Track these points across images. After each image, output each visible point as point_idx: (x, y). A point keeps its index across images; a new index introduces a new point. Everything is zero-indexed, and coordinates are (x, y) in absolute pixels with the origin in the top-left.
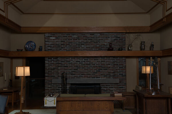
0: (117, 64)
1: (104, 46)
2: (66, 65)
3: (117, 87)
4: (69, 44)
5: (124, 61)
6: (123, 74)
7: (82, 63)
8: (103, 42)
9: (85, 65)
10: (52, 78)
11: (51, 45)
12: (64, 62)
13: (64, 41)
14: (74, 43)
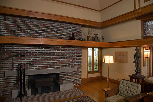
0: (75, 54)
1: (63, 36)
2: (23, 54)
3: (74, 75)
4: (28, 31)
5: (81, 51)
6: (79, 63)
7: (42, 52)
8: (63, 32)
9: (45, 54)
10: (5, 70)
12: (21, 50)
13: (22, 27)
14: (33, 30)
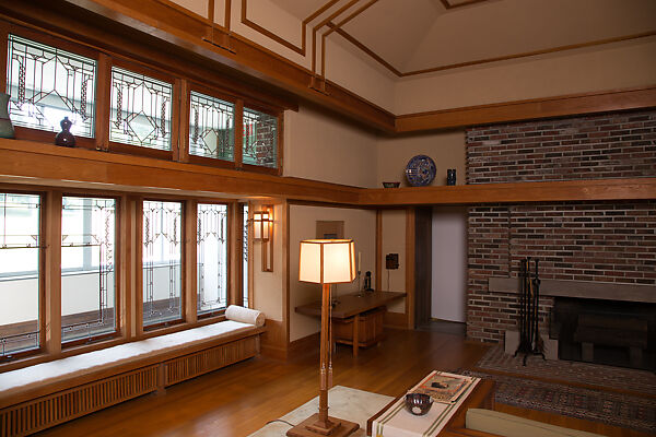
2: (538, 231)
4: (550, 161)
7: (600, 225)
10: (490, 273)
11: (485, 165)
12: (532, 220)
13: (532, 151)
14: (565, 155)
